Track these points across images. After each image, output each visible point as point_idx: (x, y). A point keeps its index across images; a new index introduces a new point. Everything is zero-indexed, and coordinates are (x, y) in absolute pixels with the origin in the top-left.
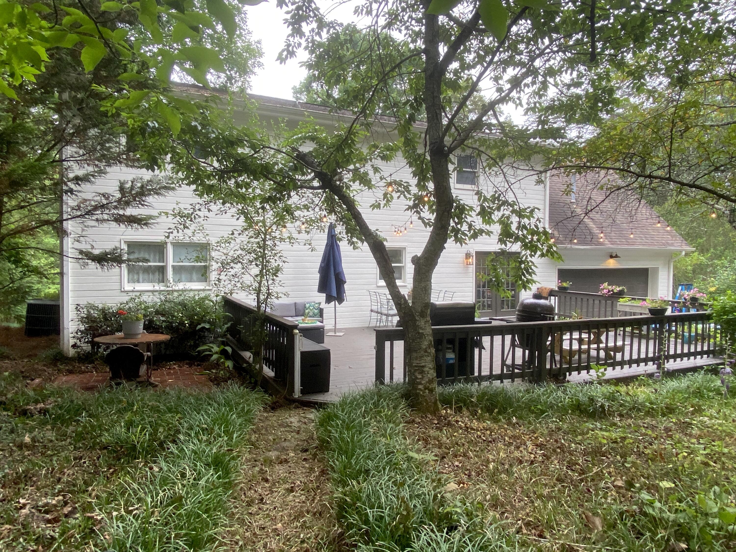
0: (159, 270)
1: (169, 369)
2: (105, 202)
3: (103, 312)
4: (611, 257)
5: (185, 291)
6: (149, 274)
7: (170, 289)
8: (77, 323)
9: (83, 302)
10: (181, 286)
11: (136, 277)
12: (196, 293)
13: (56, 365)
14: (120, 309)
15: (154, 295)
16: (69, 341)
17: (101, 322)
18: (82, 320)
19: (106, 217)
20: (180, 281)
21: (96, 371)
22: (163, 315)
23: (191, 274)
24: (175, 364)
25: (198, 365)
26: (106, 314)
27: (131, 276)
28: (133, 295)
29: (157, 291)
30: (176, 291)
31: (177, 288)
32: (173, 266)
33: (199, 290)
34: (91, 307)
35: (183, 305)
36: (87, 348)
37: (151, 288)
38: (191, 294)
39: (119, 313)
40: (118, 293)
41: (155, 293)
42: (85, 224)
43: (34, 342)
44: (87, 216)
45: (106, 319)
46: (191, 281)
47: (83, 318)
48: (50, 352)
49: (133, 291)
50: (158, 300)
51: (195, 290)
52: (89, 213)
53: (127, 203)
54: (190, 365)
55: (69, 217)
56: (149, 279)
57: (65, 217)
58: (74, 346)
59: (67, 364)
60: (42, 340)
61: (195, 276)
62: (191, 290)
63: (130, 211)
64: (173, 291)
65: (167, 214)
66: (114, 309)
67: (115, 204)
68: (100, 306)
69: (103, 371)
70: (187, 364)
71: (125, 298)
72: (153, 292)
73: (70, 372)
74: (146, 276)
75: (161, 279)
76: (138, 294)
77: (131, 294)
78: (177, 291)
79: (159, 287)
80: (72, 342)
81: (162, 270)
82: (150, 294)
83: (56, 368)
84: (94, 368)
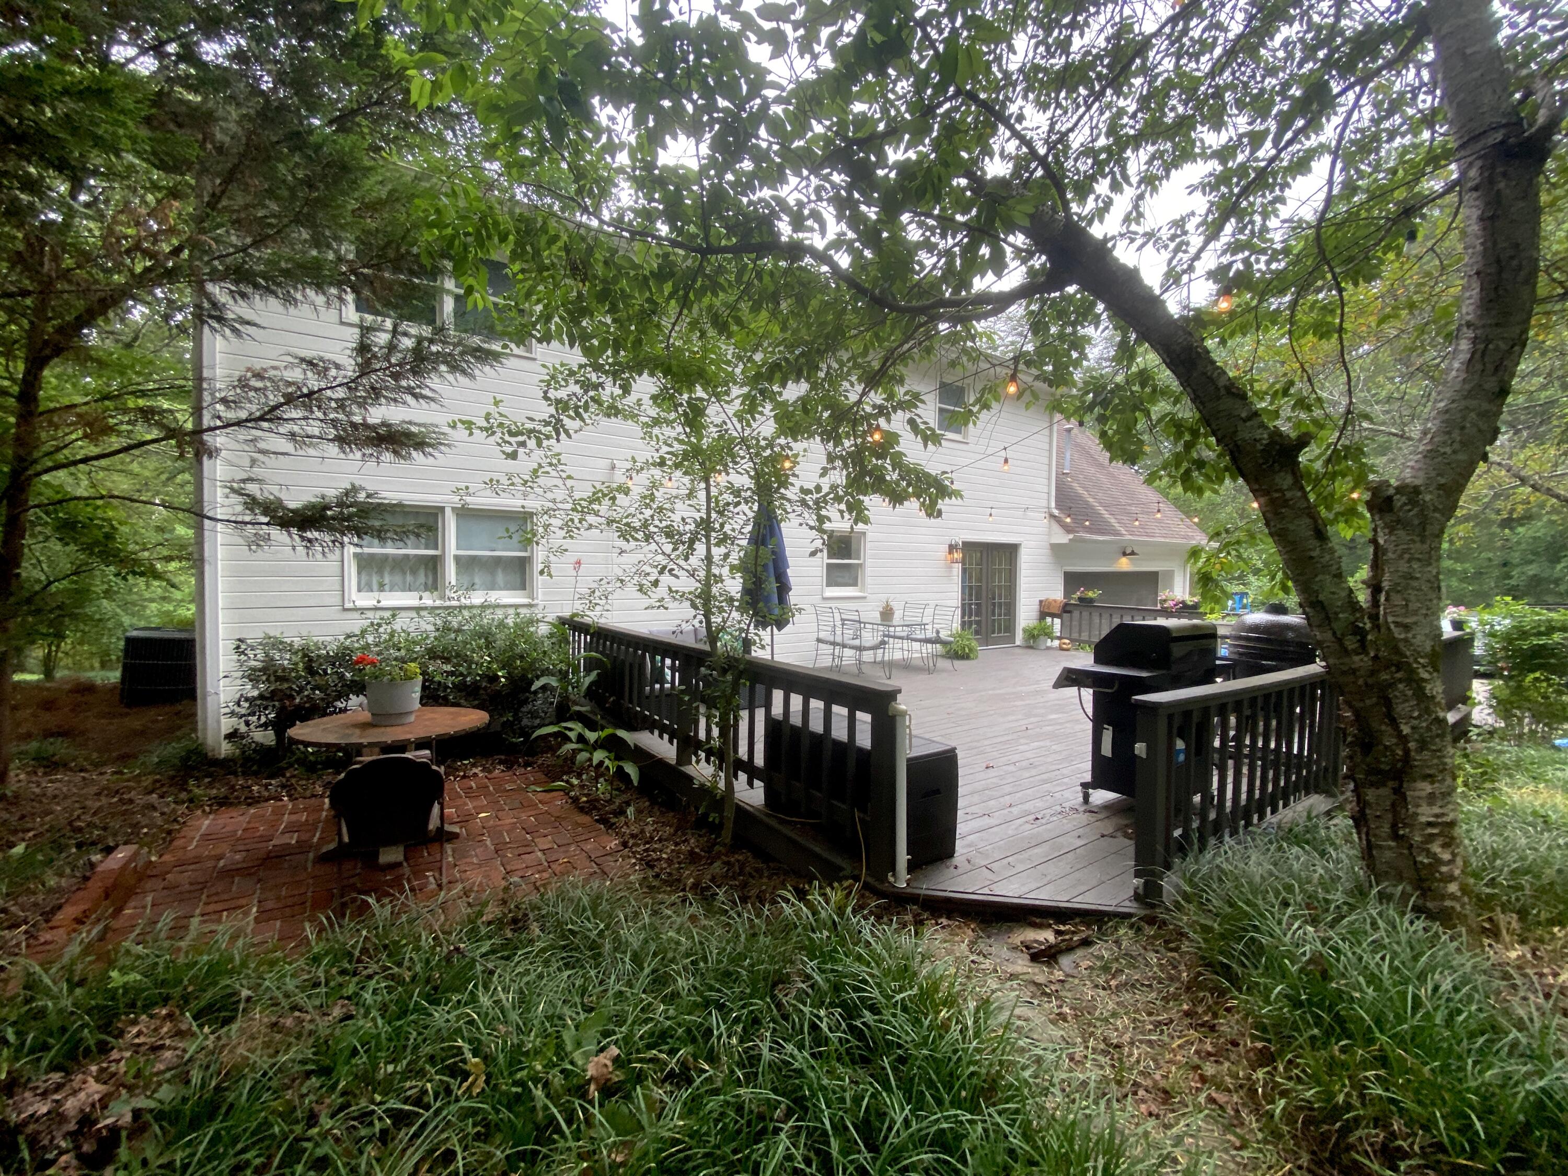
0: (426, 565)
1: (464, 777)
2: (314, 383)
3: (305, 655)
4: (1124, 554)
5: (489, 606)
6: (404, 573)
7: (454, 603)
8: (239, 682)
9: (254, 634)
10: (477, 598)
11: (375, 580)
12: (511, 611)
13: (183, 787)
14: (347, 648)
15: (420, 617)
16: (219, 722)
17: (298, 677)
18: (252, 676)
19: (314, 429)
20: (472, 587)
21: (290, 796)
22: (447, 660)
23: (493, 574)
24: (474, 765)
25: (527, 764)
26: (311, 660)
27: (364, 578)
28: (375, 617)
29: (425, 608)
30: (465, 607)
31: (468, 602)
32: (457, 559)
33: (517, 606)
34: (277, 644)
35: (487, 636)
36: (267, 737)
37: (415, 602)
38: (500, 614)
39: (342, 657)
40: (334, 612)
41: (423, 613)
42: (262, 445)
43: (136, 721)
44: (265, 425)
45: (310, 670)
46: (492, 587)
47: (254, 669)
48: (173, 749)
49: (376, 609)
50: (431, 628)
51: (505, 606)
52: (270, 415)
53: (376, 393)
54: (509, 765)
55: (219, 423)
56: (404, 582)
57: (207, 421)
58: (232, 736)
59: (214, 778)
60: (157, 716)
61: (500, 577)
62: (498, 606)
63: (377, 414)
64: (461, 608)
65: (469, 425)
66: (332, 649)
67: (341, 393)
68: (297, 642)
69: (308, 793)
70: (500, 763)
71: (356, 624)
72: (418, 609)
73: (223, 803)
74: (398, 578)
75: (430, 582)
76: (387, 614)
77: (370, 614)
78: (471, 607)
79: (428, 600)
80: (227, 723)
81: (433, 565)
82: (413, 614)
83: (183, 795)
84: (283, 786)
